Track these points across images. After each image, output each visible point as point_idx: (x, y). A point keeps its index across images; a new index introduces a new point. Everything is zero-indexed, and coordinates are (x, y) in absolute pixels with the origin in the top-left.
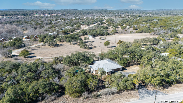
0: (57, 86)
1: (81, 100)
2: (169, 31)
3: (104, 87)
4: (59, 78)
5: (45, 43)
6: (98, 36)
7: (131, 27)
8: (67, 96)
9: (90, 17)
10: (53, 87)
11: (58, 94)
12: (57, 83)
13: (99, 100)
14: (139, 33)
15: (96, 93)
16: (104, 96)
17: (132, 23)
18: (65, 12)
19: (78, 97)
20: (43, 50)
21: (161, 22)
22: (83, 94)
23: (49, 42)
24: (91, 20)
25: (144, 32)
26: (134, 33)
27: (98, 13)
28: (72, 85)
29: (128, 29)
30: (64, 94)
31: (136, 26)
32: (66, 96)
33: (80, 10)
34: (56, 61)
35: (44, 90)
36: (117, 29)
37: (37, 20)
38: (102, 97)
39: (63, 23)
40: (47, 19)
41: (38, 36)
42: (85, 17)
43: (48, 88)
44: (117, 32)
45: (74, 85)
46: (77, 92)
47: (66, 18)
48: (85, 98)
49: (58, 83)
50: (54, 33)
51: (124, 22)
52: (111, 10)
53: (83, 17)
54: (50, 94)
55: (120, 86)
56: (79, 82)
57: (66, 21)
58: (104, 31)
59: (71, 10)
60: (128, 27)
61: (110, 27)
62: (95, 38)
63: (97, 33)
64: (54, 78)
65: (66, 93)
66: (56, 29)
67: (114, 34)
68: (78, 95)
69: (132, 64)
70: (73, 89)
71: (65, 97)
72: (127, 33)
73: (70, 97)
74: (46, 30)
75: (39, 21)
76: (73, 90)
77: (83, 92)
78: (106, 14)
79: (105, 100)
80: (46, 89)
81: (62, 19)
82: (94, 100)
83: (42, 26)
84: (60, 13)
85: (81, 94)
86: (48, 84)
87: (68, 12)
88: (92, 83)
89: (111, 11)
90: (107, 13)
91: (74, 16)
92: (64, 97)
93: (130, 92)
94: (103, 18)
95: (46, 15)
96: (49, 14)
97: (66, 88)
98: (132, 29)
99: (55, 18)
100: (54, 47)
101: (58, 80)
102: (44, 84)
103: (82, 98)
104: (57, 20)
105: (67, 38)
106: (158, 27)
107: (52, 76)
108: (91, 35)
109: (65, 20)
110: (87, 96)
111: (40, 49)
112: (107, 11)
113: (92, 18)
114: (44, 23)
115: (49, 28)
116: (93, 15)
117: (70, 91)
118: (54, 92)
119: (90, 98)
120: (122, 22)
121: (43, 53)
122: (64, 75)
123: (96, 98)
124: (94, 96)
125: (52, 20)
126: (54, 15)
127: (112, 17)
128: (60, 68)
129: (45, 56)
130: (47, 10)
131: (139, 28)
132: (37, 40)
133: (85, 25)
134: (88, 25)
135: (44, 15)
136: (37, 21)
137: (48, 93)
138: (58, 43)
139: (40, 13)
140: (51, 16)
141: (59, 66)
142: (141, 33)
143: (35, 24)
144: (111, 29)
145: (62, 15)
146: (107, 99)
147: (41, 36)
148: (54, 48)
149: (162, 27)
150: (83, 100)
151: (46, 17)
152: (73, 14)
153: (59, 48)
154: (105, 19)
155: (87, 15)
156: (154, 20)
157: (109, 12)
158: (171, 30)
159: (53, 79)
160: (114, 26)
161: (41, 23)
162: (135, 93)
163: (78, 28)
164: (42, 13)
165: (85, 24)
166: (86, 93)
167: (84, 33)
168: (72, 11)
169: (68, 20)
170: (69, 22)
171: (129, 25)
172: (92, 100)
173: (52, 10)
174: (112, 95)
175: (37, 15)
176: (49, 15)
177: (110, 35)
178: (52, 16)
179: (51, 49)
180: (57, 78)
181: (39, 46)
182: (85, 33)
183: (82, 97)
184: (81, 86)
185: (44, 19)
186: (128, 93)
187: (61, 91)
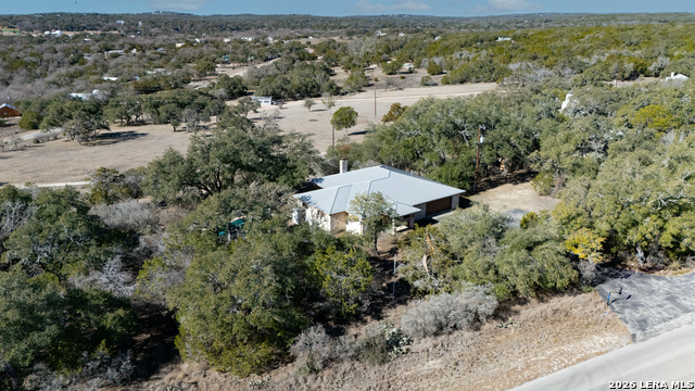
0: (121, 312)
1: (292, 381)
2: (568, 70)
3: (404, 292)
4: (132, 265)
5: (53, 125)
6: (295, 99)
7: (419, 66)
8: (189, 367)
9: (250, 39)
10: (87, 320)
11: (126, 365)
12: (116, 294)
13: (403, 368)
14: (454, 83)
15: (371, 329)
16: (428, 343)
17: (423, 51)
18: (140, 23)
19: (270, 364)
20: (38, 159)
21: (528, 44)
22: (298, 346)
23: (69, 124)
24: (254, 47)
25: (474, 79)
26: (436, 85)
27: (277, 27)
28: (225, 294)
29: (411, 72)
30: (171, 356)
31: (437, 60)
32: (185, 367)
33: (205, 17)
34: (111, 192)
35: (23, 346)
36: (367, 74)
37: (12, 50)
38: (414, 347)
39: (135, 59)
40: (58, 47)
41: (18, 103)
42: (226, 40)
43: (53, 329)
44: (371, 83)
45: (234, 293)
46: (256, 335)
47: (148, 41)
48: (313, 370)
49: (128, 292)
50: (95, 92)
51: (388, 51)
52: (328, 18)
53: (218, 39)
54: (73, 365)
55: (505, 278)
56: (268, 269)
57: (148, 53)
58: (319, 77)
59: (166, 14)
60: (406, 66)
61: (337, 70)
62: (284, 106)
63: (288, 87)
64: (98, 265)
65: (185, 347)
66: (105, 78)
67: (360, 91)
68: (264, 350)
69: (489, 181)
70: (228, 318)
71: (180, 375)
72: (410, 86)
73: (213, 373)
74: (54, 83)
75: (21, 54)
76: (235, 328)
77: (297, 332)
78: (310, 31)
79: (434, 364)
80: (35, 337)
81: (127, 47)
82: (372, 373)
83: (38, 71)
84: (120, 24)
85: (282, 344)
86: (52, 302)
87: (155, 22)
88: (340, 272)
89: (330, 19)
90: (312, 27)
91: (182, 35)
92: (169, 377)
93: (556, 302)
94: (303, 41)
95: (58, 32)
96: (71, 28)
97: (182, 320)
98: (423, 72)
99: (97, 44)
100: (100, 144)
101: (125, 277)
102: (20, 306)
103: (291, 369)
104: (108, 50)
105: (156, 106)
106: (522, 60)
107: (80, 255)
108: (267, 96)
109: (142, 48)
110: (326, 351)
111: (26, 154)
112: (314, 19)
113: (256, 41)
114: (48, 61)
115: (72, 77)
116: (258, 34)
117: (214, 332)
118: (102, 350)
119: (346, 366)
120: (380, 50)
121: (42, 170)
122: (162, 248)
123: (383, 362)
124: (369, 346)
125: (84, 51)
126: (91, 33)
127: (336, 39)
128: (130, 221)
129: (51, 182)
130: (61, 14)
131: (451, 68)
132: (13, 122)
133: (231, 65)
134: (244, 62)
135: (47, 33)
136: (13, 55)
137: (53, 367)
138: (114, 129)
139: (27, 23)
140: (76, 37)
141: (126, 212)
142: (462, 82)
143: (6, 63)
144: (341, 75)
145: (127, 32)
146: (447, 355)
147: (28, 104)
148: (97, 148)
149: (535, 58)
150: (301, 380)
151: (57, 39)
152: (177, 29)
153: (122, 146)
154: (309, 43)
155: (234, 33)
156: (500, 39)
157: (319, 23)
158: (573, 68)
159: (87, 274)
160: (354, 61)
161: (34, 59)
162: (585, 305)
163: (202, 76)
164: (37, 25)
165: (233, 60)
166: (316, 334)
167: (235, 88)
168: (171, 19)
169: (156, 49)
170: (162, 55)
171: (411, 59)
172: (358, 375)
173: (80, 15)
174: (467, 334)
175: (12, 34)
176: (70, 34)
177: (343, 94)
178: (85, 36)
179: (81, 152)
180: (114, 263)
181: (19, 146)
182: (237, 90)
183: (292, 359)
184: (281, 293)
185: (46, 45)
186: (555, 311)
187: (147, 341)
